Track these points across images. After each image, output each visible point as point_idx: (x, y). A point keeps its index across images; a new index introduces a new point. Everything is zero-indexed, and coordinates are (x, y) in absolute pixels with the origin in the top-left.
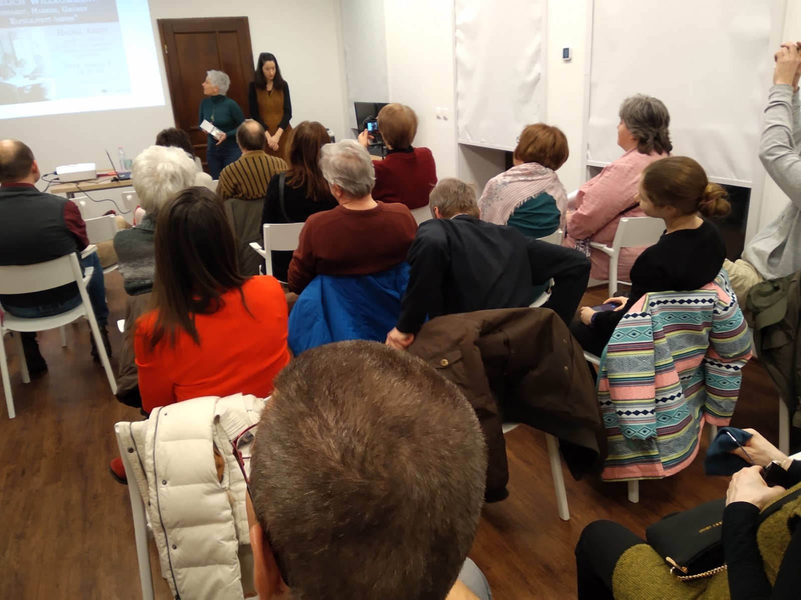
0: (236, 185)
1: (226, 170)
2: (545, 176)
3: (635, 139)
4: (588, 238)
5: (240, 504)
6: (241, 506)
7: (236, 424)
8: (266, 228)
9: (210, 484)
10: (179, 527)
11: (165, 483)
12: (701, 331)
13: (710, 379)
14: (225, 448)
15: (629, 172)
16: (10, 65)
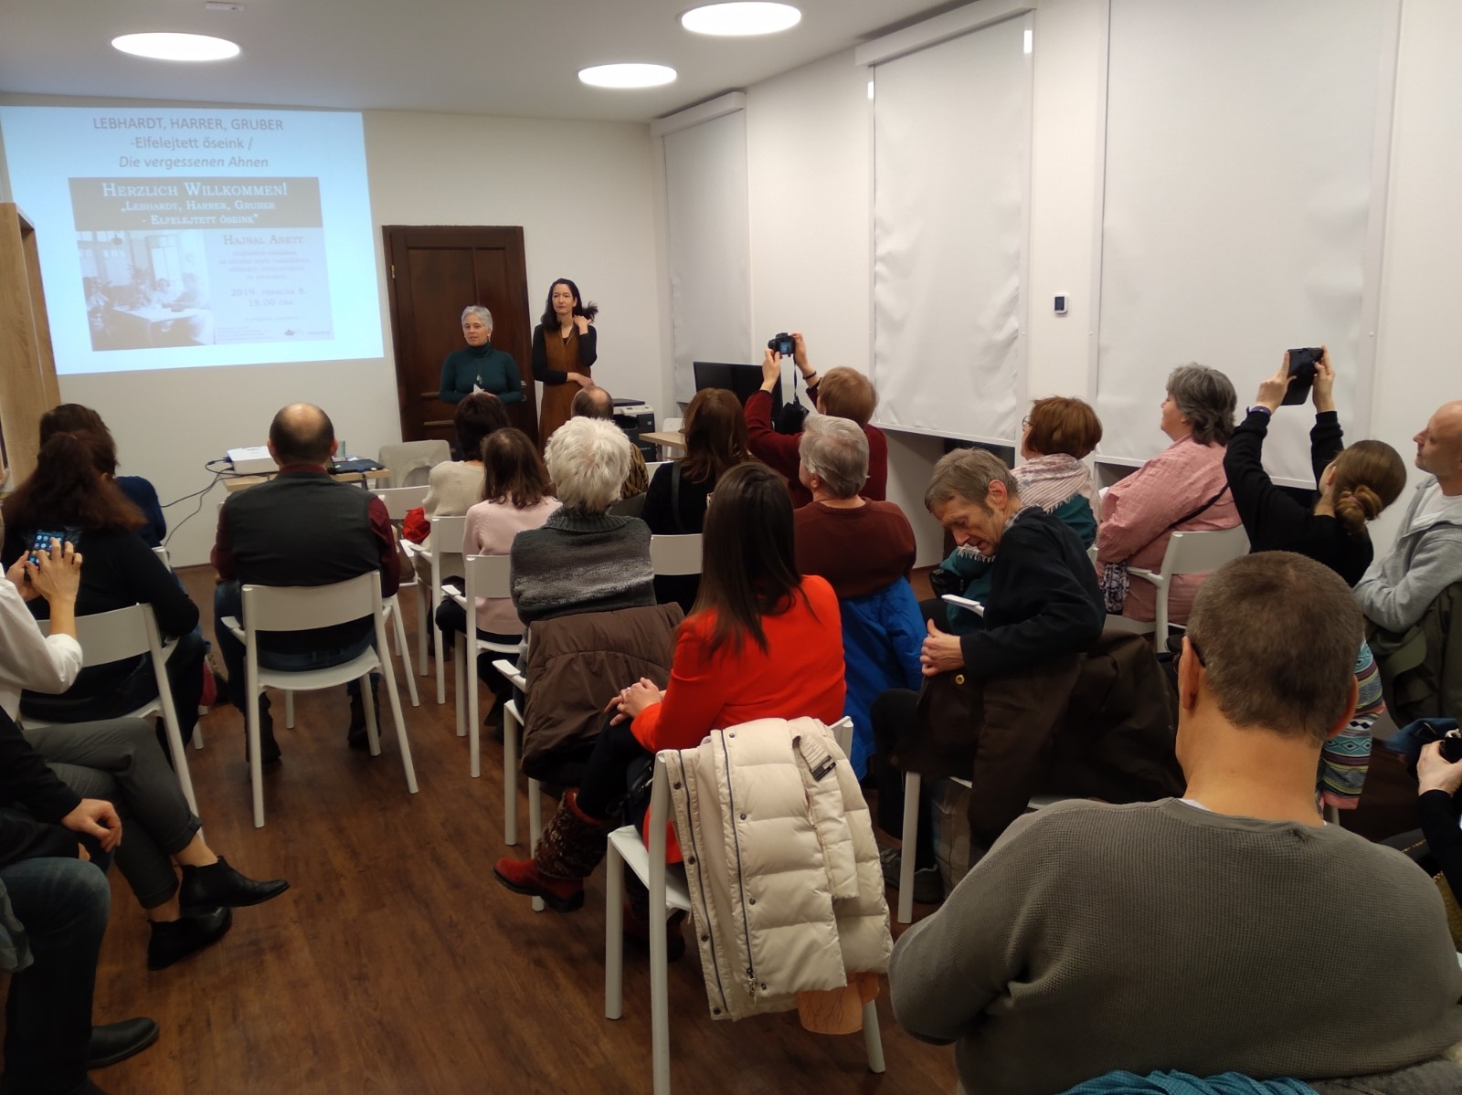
3: (1188, 423)
8: (656, 541)
9: (800, 818)
10: (763, 874)
11: (743, 817)
15: (1183, 468)
16: (143, 287)
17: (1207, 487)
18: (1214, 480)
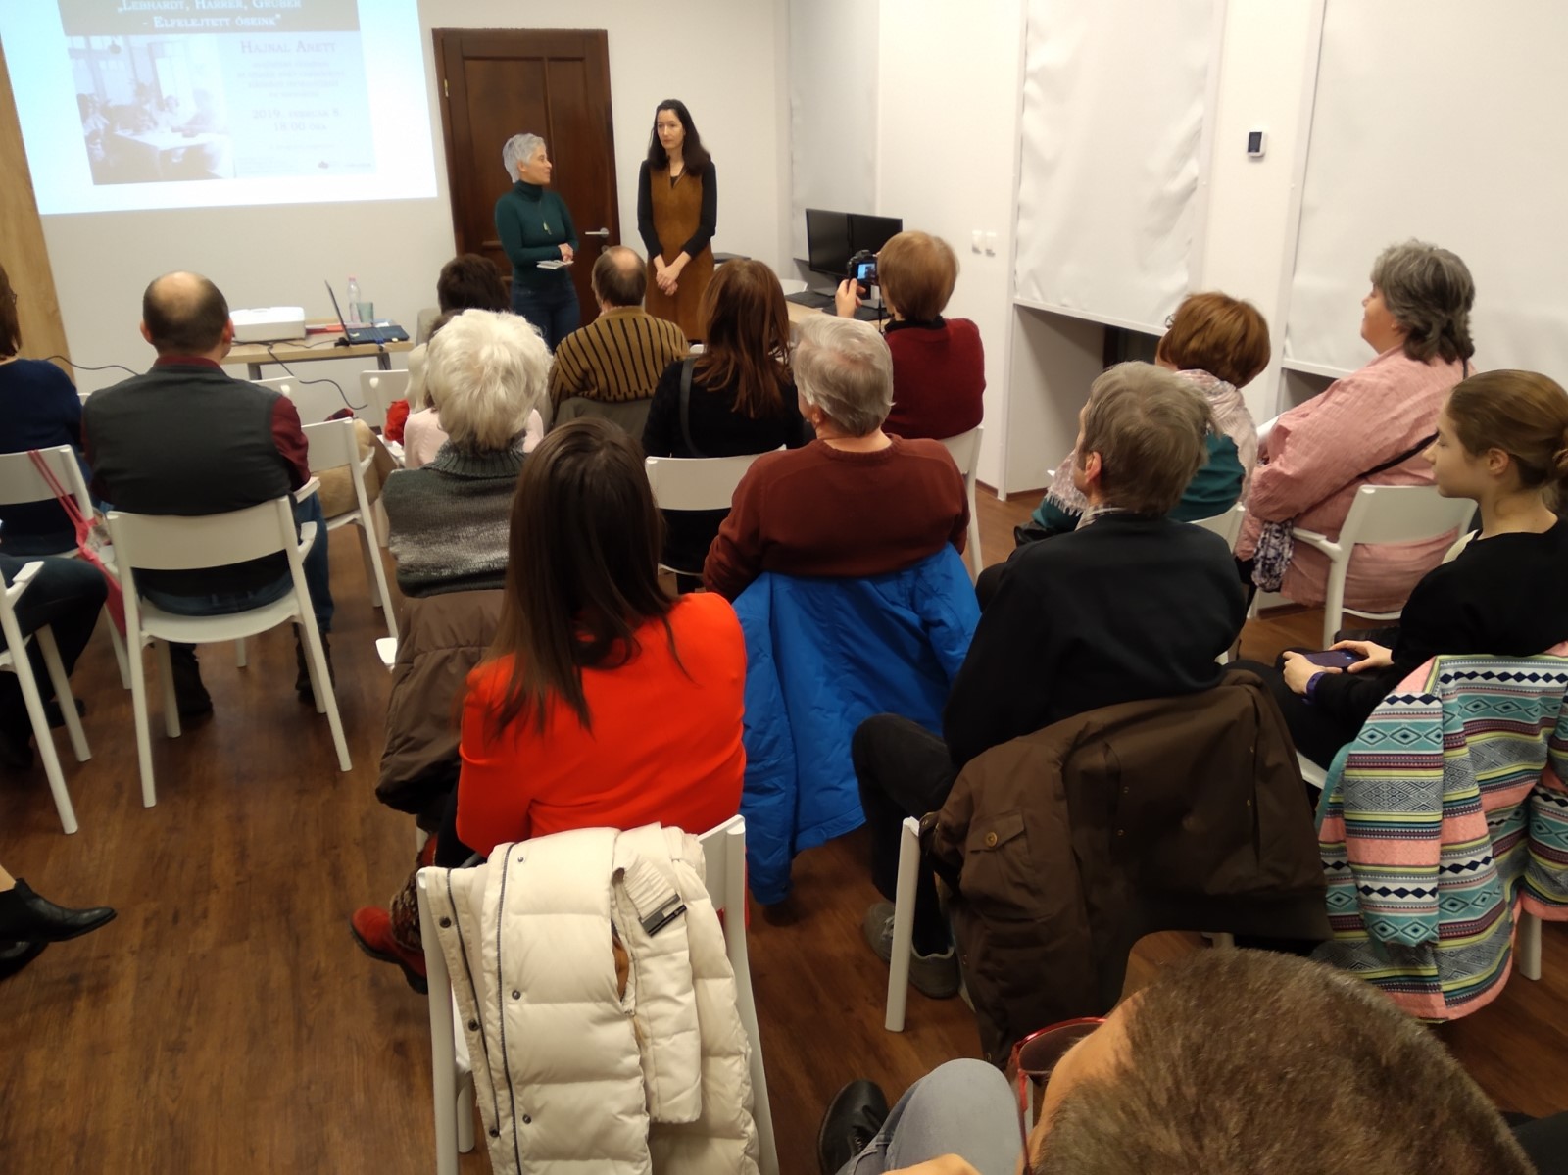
0: (585, 373)
1: (568, 342)
2: (1220, 397)
3: (1401, 330)
4: (1289, 519)
5: (654, 1043)
6: (656, 1047)
7: (652, 887)
8: (651, 465)
9: (604, 1004)
10: (539, 1083)
11: (517, 995)
12: (1536, 735)
13: (1540, 828)
14: (630, 933)
15: (1385, 395)
16: (147, 107)
17: (1418, 423)
18: (1430, 414)
